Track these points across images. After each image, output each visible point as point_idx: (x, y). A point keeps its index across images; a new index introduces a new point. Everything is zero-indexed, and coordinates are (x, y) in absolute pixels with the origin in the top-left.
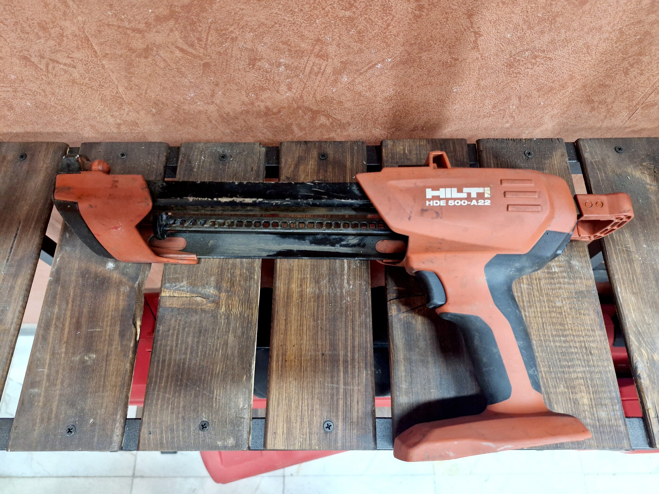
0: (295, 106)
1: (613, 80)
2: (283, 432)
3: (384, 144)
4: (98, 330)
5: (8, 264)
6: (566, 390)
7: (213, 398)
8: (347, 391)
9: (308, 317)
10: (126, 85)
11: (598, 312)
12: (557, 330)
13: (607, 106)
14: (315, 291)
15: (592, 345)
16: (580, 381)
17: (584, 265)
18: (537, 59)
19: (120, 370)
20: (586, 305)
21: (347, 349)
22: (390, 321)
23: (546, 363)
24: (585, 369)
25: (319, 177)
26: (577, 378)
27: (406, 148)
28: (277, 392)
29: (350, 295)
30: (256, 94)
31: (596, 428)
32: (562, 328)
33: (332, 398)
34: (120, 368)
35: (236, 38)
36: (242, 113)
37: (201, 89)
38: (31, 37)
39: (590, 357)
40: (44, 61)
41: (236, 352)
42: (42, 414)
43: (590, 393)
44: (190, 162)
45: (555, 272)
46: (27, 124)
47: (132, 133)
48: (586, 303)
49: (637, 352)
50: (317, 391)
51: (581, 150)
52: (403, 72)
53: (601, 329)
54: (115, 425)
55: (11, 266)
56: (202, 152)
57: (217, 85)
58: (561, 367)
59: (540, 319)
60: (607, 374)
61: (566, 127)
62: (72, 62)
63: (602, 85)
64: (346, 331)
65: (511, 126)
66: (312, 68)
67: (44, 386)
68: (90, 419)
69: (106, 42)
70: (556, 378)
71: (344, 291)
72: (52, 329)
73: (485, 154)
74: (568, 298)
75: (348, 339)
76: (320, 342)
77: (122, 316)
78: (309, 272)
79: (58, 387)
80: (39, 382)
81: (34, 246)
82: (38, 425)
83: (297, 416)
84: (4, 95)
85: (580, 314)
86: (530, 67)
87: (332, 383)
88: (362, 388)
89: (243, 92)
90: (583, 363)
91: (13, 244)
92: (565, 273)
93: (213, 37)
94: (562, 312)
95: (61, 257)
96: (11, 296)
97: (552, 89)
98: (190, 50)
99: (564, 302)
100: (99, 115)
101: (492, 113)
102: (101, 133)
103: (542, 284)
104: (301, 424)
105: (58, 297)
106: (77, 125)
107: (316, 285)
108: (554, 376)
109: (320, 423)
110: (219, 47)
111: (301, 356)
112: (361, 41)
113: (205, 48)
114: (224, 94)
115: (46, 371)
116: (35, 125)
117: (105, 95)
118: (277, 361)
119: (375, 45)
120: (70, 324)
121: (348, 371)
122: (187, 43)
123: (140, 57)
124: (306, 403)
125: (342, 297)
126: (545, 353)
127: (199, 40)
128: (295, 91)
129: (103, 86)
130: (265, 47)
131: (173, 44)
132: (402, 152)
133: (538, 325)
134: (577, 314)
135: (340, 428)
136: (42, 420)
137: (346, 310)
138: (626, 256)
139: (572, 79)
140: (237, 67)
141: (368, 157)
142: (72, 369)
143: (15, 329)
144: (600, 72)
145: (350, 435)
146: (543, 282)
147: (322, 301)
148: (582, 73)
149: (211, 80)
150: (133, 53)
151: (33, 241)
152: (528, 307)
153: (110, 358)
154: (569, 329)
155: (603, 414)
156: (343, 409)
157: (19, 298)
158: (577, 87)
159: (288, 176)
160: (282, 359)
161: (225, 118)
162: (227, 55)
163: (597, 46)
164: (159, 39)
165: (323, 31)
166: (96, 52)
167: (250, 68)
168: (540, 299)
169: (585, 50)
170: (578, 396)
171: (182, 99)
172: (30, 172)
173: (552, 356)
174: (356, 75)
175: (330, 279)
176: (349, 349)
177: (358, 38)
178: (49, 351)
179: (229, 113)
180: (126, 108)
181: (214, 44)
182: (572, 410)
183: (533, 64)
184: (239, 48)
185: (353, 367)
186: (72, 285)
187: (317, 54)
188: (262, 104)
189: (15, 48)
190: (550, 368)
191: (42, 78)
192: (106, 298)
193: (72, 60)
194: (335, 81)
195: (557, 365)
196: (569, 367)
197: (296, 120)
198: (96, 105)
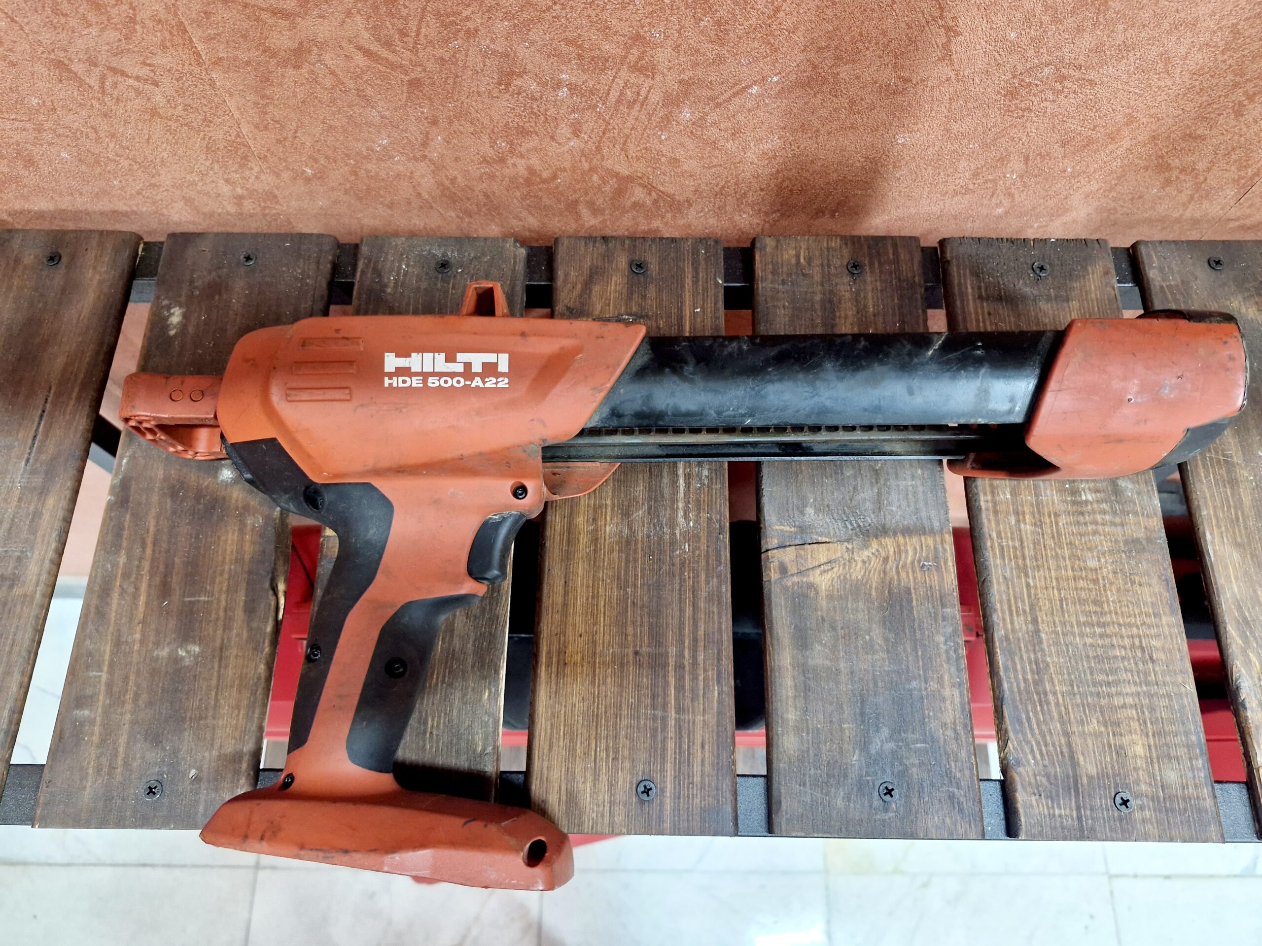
0: (586, 166)
1: (1211, 127)
2: (560, 798)
3: (758, 245)
4: (202, 598)
5: (28, 468)
6: (1103, 729)
7: (425, 733)
8: (682, 723)
9: (608, 581)
10: (257, 120)
11: (1166, 580)
12: (1088, 614)
13: (1196, 178)
14: (621, 532)
15: (1154, 643)
16: (1129, 712)
17: (1143, 487)
18: (1066, 83)
19: (246, 678)
20: (1143, 567)
21: (683, 643)
22: (766, 591)
23: (1066, 676)
24: (1139, 689)
25: (631, 308)
26: (1124, 706)
27: (802, 254)
28: (549, 723)
29: (689, 541)
30: (511, 143)
31: (1159, 802)
32: (1099, 609)
33: (654, 736)
34: (246, 674)
35: (476, 31)
36: (481, 178)
37: (402, 131)
38: (73, 22)
39: (1150, 665)
40: (97, 71)
41: (470, 646)
42: (98, 758)
43: (1147, 736)
44: (380, 276)
45: (1086, 502)
46: (61, 195)
47: (265, 215)
48: (1144, 563)
49: (1241, 658)
50: (624, 722)
51: (1143, 263)
52: (800, 103)
53: (1172, 613)
54: (238, 781)
55: (33, 472)
56: (402, 255)
57: (435, 122)
58: (1095, 684)
59: (1056, 591)
60: (1182, 699)
61: (1112, 217)
62: (152, 75)
63: (1190, 135)
64: (680, 609)
65: (1007, 213)
66: (622, 93)
67: (101, 703)
68: (190, 770)
69: (218, 35)
70: (1083, 705)
71: (677, 532)
72: (115, 596)
73: (955, 269)
74: (1111, 552)
75: (684, 624)
76: (630, 630)
77: (250, 572)
78: (610, 494)
79: (128, 706)
80: (91, 697)
81: (79, 435)
82: (90, 779)
83: (586, 769)
84: (17, 137)
85: (1133, 583)
86: (1051, 97)
87: (654, 707)
88: (711, 718)
89: (485, 138)
90: (1136, 677)
91: (37, 430)
92: (1106, 502)
93: (431, 29)
94: (1098, 579)
95: (130, 457)
96: (37, 532)
97: (1090, 142)
98: (384, 53)
99: (1103, 560)
100: (202, 180)
101: (971, 186)
102: (204, 214)
103: (1061, 524)
104: (595, 785)
105: (126, 533)
106: (158, 198)
107: (622, 519)
108: (1079, 701)
109: (631, 783)
110: (442, 48)
111: (594, 654)
112: (720, 41)
113: (414, 50)
114: (448, 142)
115: (104, 676)
116: (77, 195)
117: (214, 140)
118: (549, 664)
119: (749, 49)
120: (149, 586)
121: (684, 686)
122: (378, 40)
123: (285, 67)
124: (603, 746)
125: (673, 543)
126: (1064, 657)
127: (403, 33)
128: (586, 137)
129: (211, 122)
130: (533, 49)
131: (350, 42)
132: (793, 261)
133: (1051, 602)
134: (1126, 584)
135: (668, 794)
136: (98, 770)
137: (681, 569)
138: (1223, 472)
139: (1132, 122)
140: (475, 89)
141: (726, 269)
142: (154, 672)
143: (44, 595)
144: (1188, 109)
145: (688, 808)
146: (1063, 519)
147: (635, 551)
148: (1152, 111)
149: (423, 113)
150: (270, 58)
151: (75, 424)
152: (1033, 568)
153: (227, 653)
154: (1110, 612)
155: (1172, 776)
156: (675, 758)
157: (50, 535)
158: (1140, 138)
159: (571, 305)
160: (558, 660)
161: (448, 188)
162: (455, 64)
163: (1186, 58)
164: (324, 30)
165: (648, 20)
166: (199, 55)
167: (500, 92)
168: (1057, 554)
169: (1161, 65)
170: (1126, 740)
171: (364, 149)
172: (69, 289)
173: (1077, 663)
174: (707, 108)
175: (650, 508)
176: (686, 644)
177: (716, 35)
178: (109, 638)
179: (455, 178)
180: (255, 166)
181: (431, 42)
182: (1113, 767)
183: (1058, 93)
184: (481, 50)
185: (695, 678)
186: (153, 512)
187: (634, 66)
188: (521, 163)
189: (40, 43)
190: (1072, 686)
191: (92, 105)
192: (219, 538)
193: (152, 71)
194: (667, 119)
195: (1087, 681)
196: (1109, 684)
197: (586, 194)
198: (197, 160)
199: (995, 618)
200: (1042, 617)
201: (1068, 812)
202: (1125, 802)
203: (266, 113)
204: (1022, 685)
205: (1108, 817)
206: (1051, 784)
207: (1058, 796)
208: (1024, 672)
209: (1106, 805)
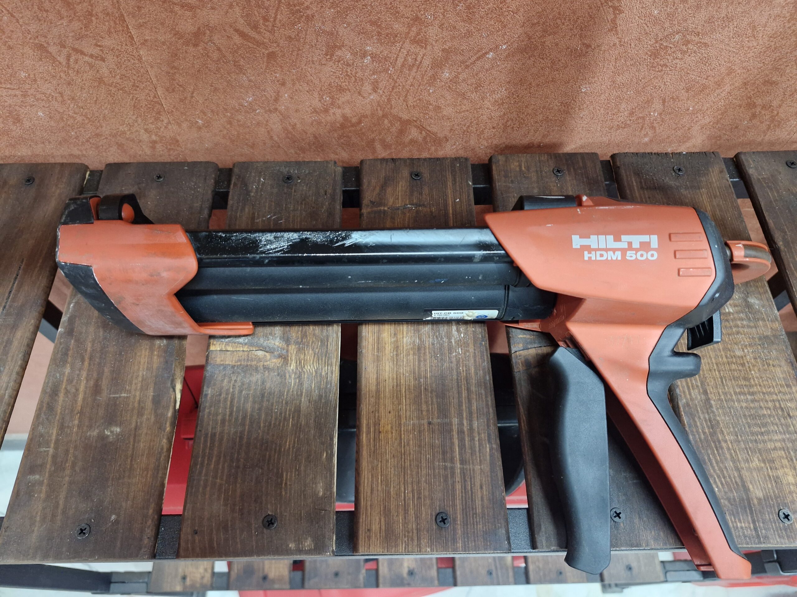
0: (380, 113)
1: (781, 75)
2: (380, 528)
3: (494, 160)
4: (123, 395)
5: (4, 312)
6: (763, 465)
7: (281, 484)
8: (465, 471)
9: (407, 374)
10: (168, 84)
11: (791, 362)
12: (740, 386)
13: (772, 112)
14: (414, 342)
15: (789, 405)
16: (779, 452)
17: (766, 303)
18: (690, 46)
19: (153, 449)
20: (774, 354)
21: (462, 416)
22: (517, 378)
23: (732, 429)
24: (784, 437)
25: (413, 201)
26: (775, 449)
27: (523, 164)
28: (370, 474)
29: (461, 346)
30: (332, 98)
32: (747, 383)
33: (446, 481)
34: (153, 446)
35: (313, 16)
36: (312, 124)
37: (262, 90)
38: (51, 16)
39: (789, 420)
40: (65, 51)
41: (312, 421)
42: (44, 509)
44: (246, 185)
45: (729, 313)
47: (170, 155)
48: (774, 352)
50: (424, 472)
52: (520, 63)
54: (146, 523)
55: (8, 314)
56: (260, 173)
57: (283, 84)
58: (753, 434)
59: (717, 372)
62: (101, 53)
63: (768, 82)
64: (458, 393)
65: (651, 141)
66: (405, 60)
67: (48, 470)
68: (111, 516)
69: (145, 23)
70: (746, 449)
71: (453, 341)
72: (62, 395)
73: (623, 171)
74: (751, 345)
75: (462, 402)
76: (424, 407)
77: (156, 377)
79: (68, 472)
80: (41, 466)
81: (41, 289)
82: (37, 524)
83: (398, 506)
84: (10, 101)
85: (769, 365)
86: (680, 56)
87: (444, 460)
88: (486, 467)
89: (316, 95)
90: (780, 428)
91: (12, 287)
92: (743, 313)
93: (283, 16)
94: (744, 364)
96: (8, 353)
97: (704, 87)
98: (253, 34)
99: (746, 351)
100: (130, 130)
101: (628, 122)
102: (130, 155)
104: (405, 518)
105: (70, 353)
106: (100, 144)
107: (414, 333)
108: (743, 446)
109: (431, 515)
110: (290, 29)
111: (400, 424)
112: (469, 20)
113: (272, 32)
114: (291, 98)
115: (51, 451)
117: (139, 101)
118: (368, 433)
119: (487, 26)
120: (86, 387)
121: (464, 445)
122: (249, 25)
123: (188, 45)
124: (410, 489)
125: (450, 348)
126: (728, 416)
127: (265, 19)
128: (381, 92)
129: (138, 87)
130: (348, 29)
131: (231, 26)
132: (518, 169)
133: (715, 380)
134: (764, 365)
135: (459, 522)
136: (43, 519)
137: (457, 365)
139: (731, 73)
140: (310, 59)
141: (473, 177)
142: (87, 447)
143: (10, 397)
144: (767, 63)
145: (474, 532)
147: (425, 353)
148: (744, 64)
149: (276, 77)
150: (179, 39)
151: (38, 283)
153: (140, 432)
154: (756, 385)
156: (462, 496)
157: (18, 355)
158: (737, 84)
159: (373, 200)
160: (375, 430)
161: (290, 132)
162: (298, 41)
163: (765, 26)
164: (214, 18)
165: (423, 6)
166: (132, 38)
167: (327, 60)
169: (750, 31)
170: (780, 473)
171: (236, 105)
172: (39, 199)
173: (738, 420)
176: (464, 416)
177: (467, 16)
178: (56, 424)
179: (296, 125)
180: (165, 119)
181: (283, 25)
182: (774, 492)
183: (684, 53)
184: (315, 30)
185: (472, 439)
186: (90, 338)
187: (414, 39)
188: (338, 112)
189: (29, 32)
190: (737, 436)
191: (60, 77)
192: (136, 354)
193: (101, 50)
194: (434, 78)
195: (747, 432)
196: (762, 434)
197: (380, 134)
198: (127, 115)
199: (678, 391)
200: (709, 389)
201: (747, 525)
202: (787, 517)
203: (174, 80)
204: (702, 436)
205: (777, 528)
206: (732, 505)
207: (738, 513)
208: (703, 428)
209: (774, 518)
